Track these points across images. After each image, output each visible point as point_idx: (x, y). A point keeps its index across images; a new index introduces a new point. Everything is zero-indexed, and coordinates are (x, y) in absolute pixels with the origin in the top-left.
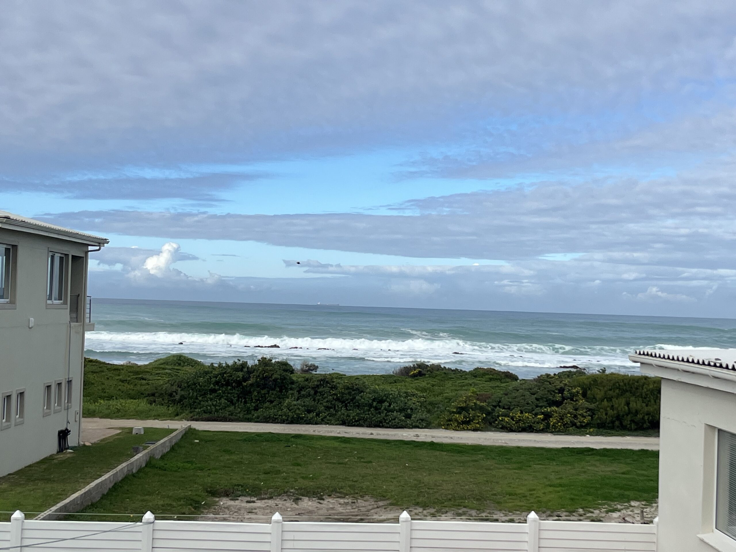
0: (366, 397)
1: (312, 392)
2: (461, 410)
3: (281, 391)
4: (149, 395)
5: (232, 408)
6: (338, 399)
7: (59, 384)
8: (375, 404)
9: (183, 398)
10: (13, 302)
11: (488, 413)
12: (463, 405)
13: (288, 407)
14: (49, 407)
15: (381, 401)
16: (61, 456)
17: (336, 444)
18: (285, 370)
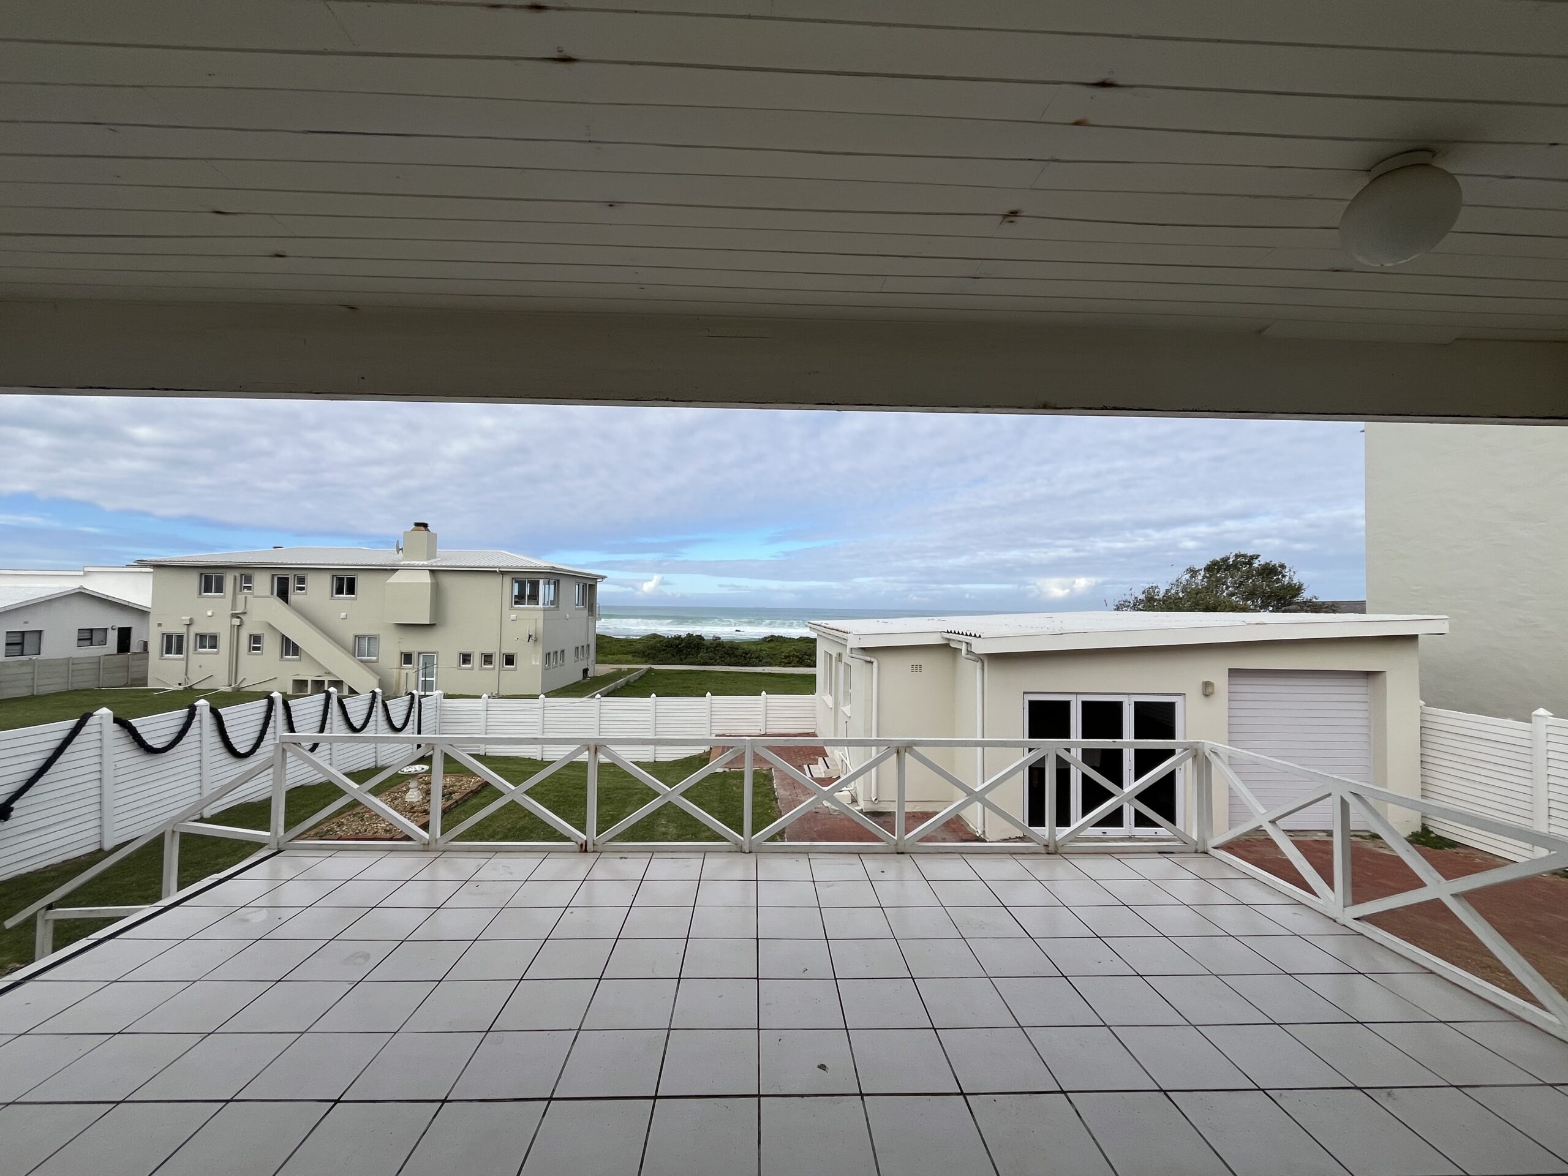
0: (740, 652)
1: (713, 650)
2: (786, 657)
3: (698, 649)
4: (633, 653)
5: (673, 658)
6: (726, 653)
7: (583, 647)
8: (744, 655)
9: (649, 654)
10: (558, 607)
11: (800, 659)
12: (787, 654)
13: (701, 657)
14: (578, 657)
15: (747, 654)
16: (584, 681)
17: (722, 674)
18: (700, 639)
